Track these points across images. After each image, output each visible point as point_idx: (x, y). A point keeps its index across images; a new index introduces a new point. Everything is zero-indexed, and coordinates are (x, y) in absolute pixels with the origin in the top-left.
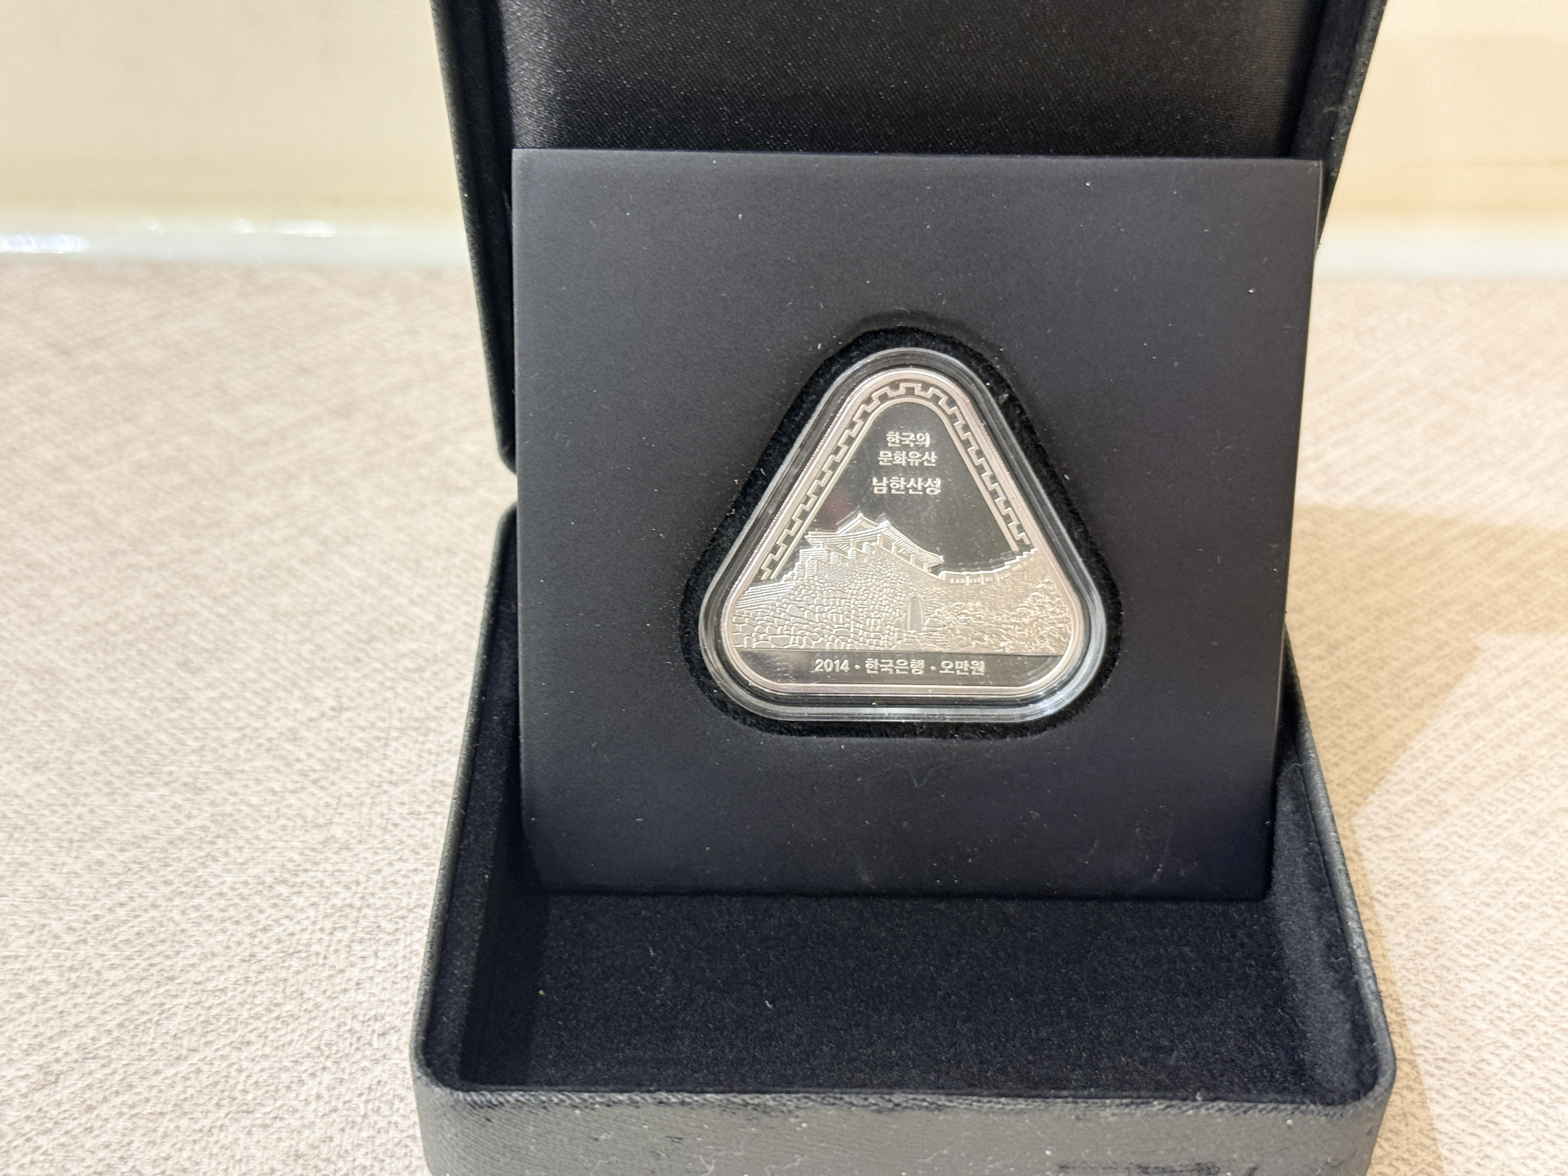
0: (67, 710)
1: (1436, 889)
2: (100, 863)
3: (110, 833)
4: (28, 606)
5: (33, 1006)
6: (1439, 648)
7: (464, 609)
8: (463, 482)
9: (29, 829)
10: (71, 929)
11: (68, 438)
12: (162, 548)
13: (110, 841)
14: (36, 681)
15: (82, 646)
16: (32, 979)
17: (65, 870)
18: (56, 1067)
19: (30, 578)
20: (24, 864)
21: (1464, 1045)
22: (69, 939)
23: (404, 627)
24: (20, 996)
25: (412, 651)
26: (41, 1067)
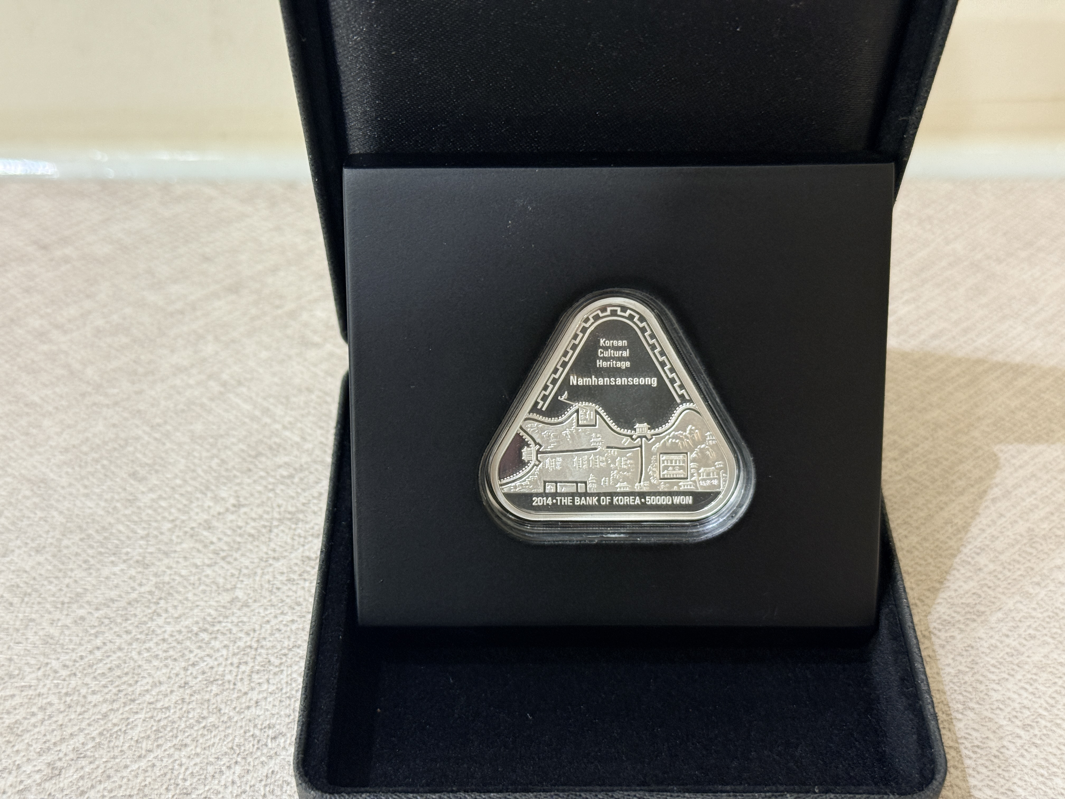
0: (57, 509)
1: (974, 625)
2: (83, 618)
3: (89, 597)
4: (27, 434)
5: (43, 721)
6: (975, 451)
7: (319, 432)
8: (317, 339)
9: (34, 595)
10: (65, 666)
11: (49, 310)
12: (115, 391)
13: (89, 603)
14: (35, 488)
15: (65, 463)
16: (41, 702)
17: (60, 624)
18: (59, 764)
19: (28, 414)
20: (32, 620)
21: (991, 736)
22: (64, 673)
23: (279, 445)
24: (33, 714)
25: (286, 463)
26: (49, 764)
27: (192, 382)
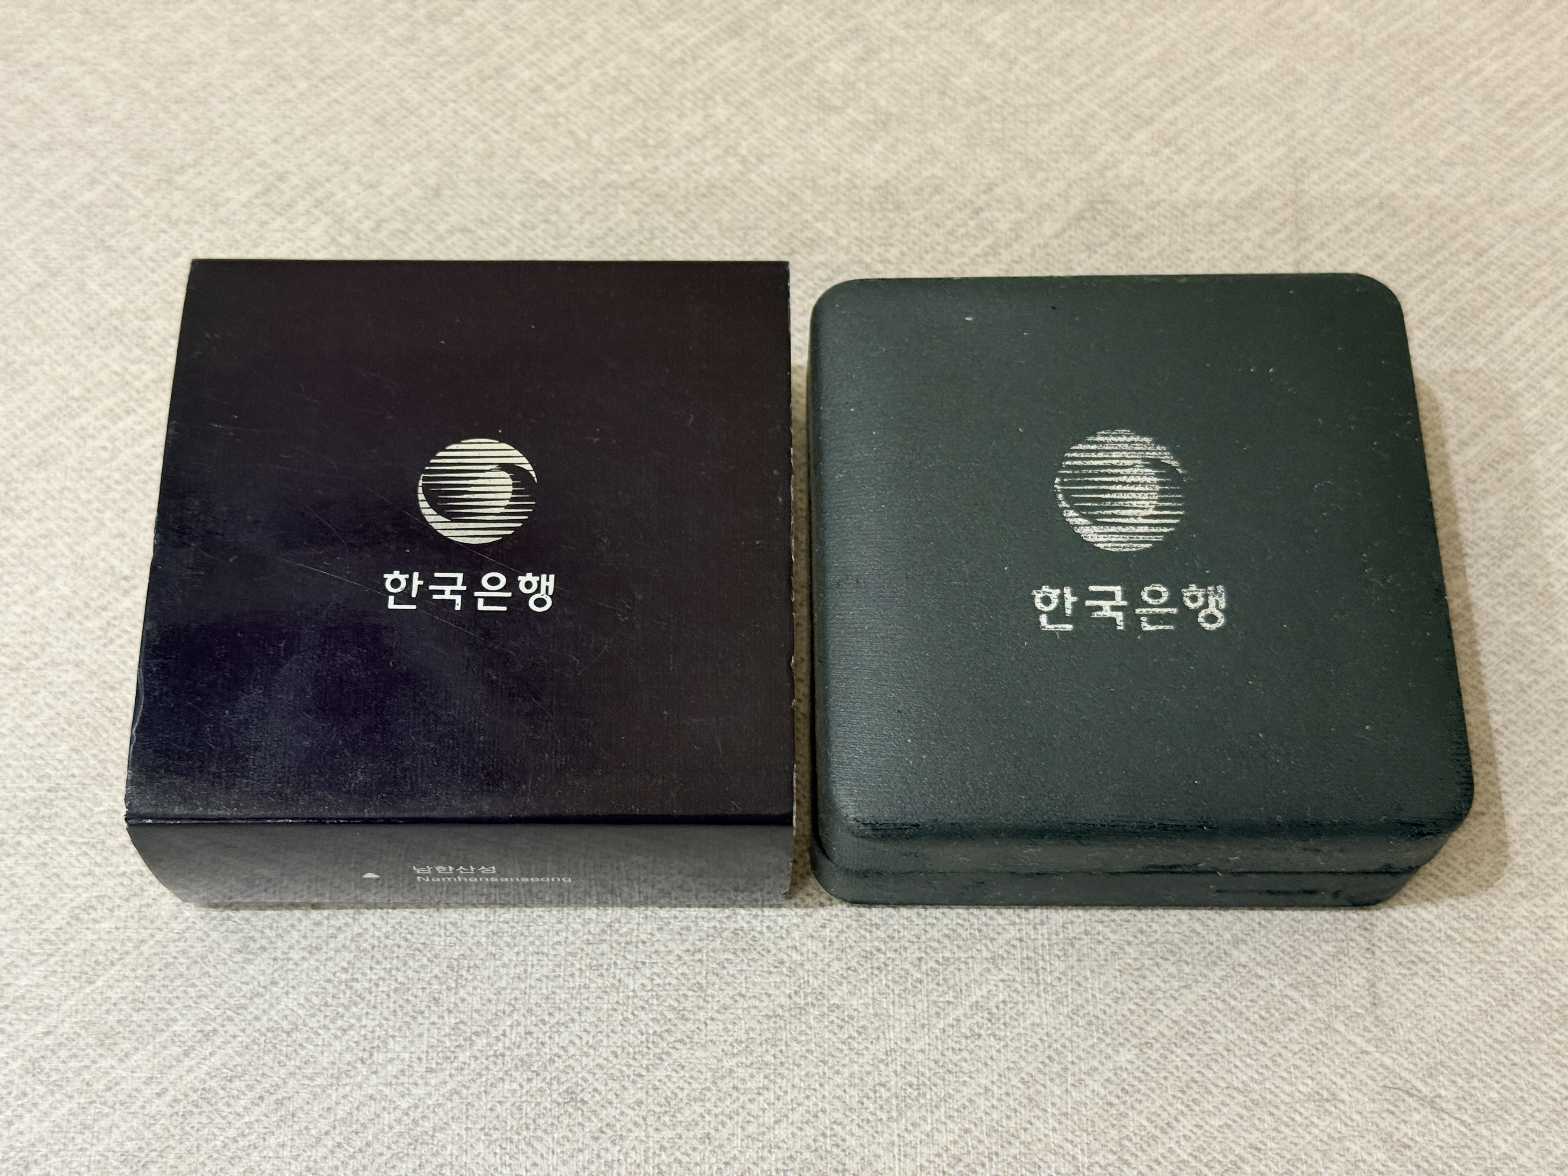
27: (708, 157)
